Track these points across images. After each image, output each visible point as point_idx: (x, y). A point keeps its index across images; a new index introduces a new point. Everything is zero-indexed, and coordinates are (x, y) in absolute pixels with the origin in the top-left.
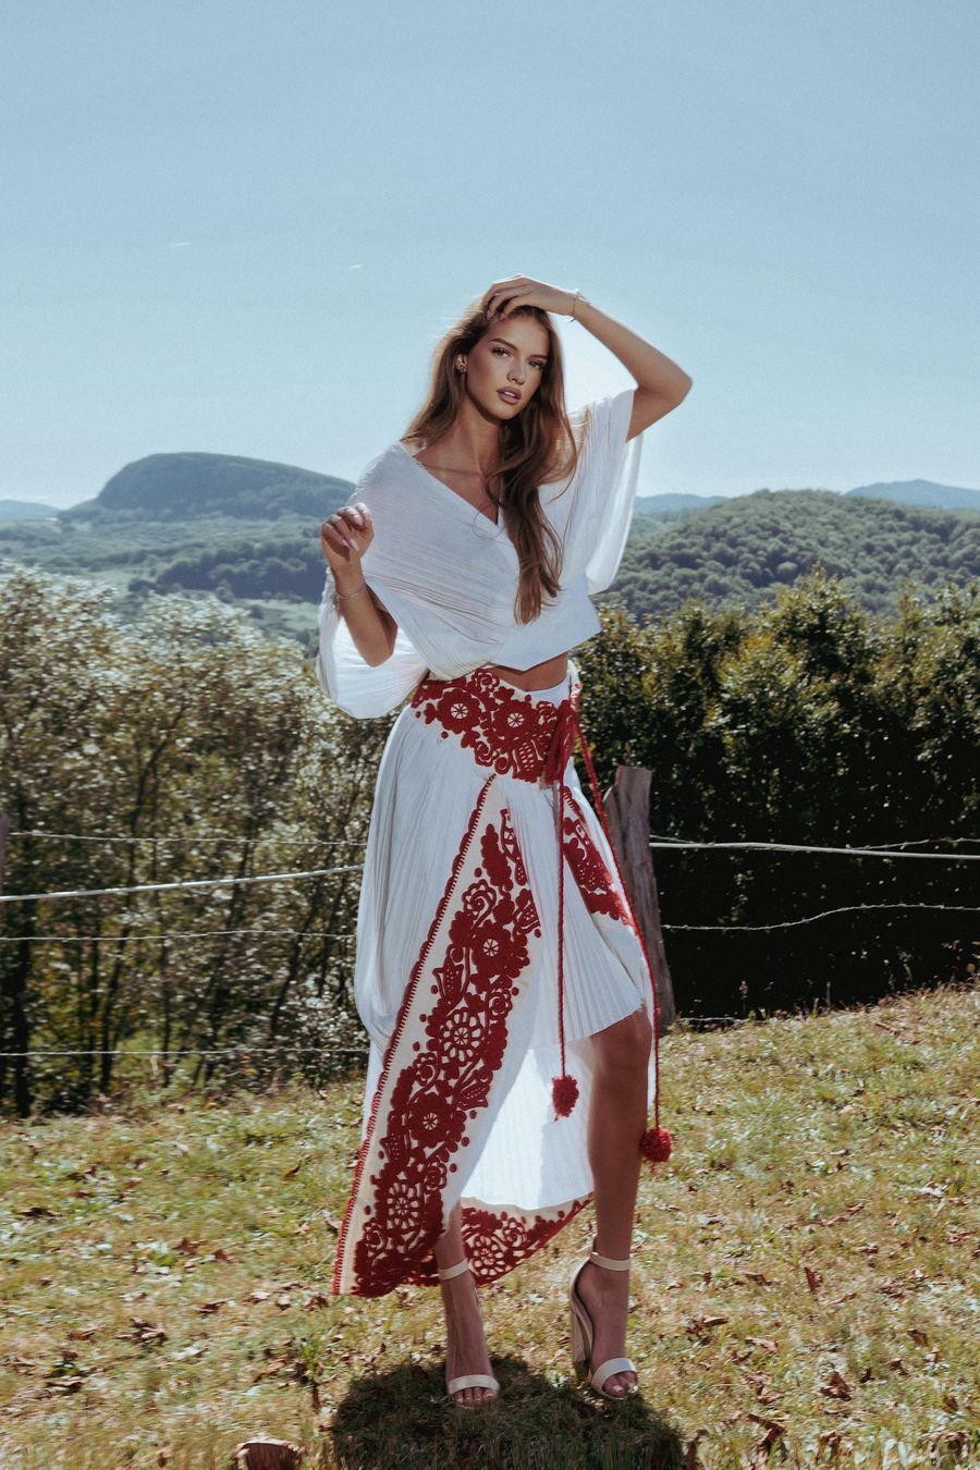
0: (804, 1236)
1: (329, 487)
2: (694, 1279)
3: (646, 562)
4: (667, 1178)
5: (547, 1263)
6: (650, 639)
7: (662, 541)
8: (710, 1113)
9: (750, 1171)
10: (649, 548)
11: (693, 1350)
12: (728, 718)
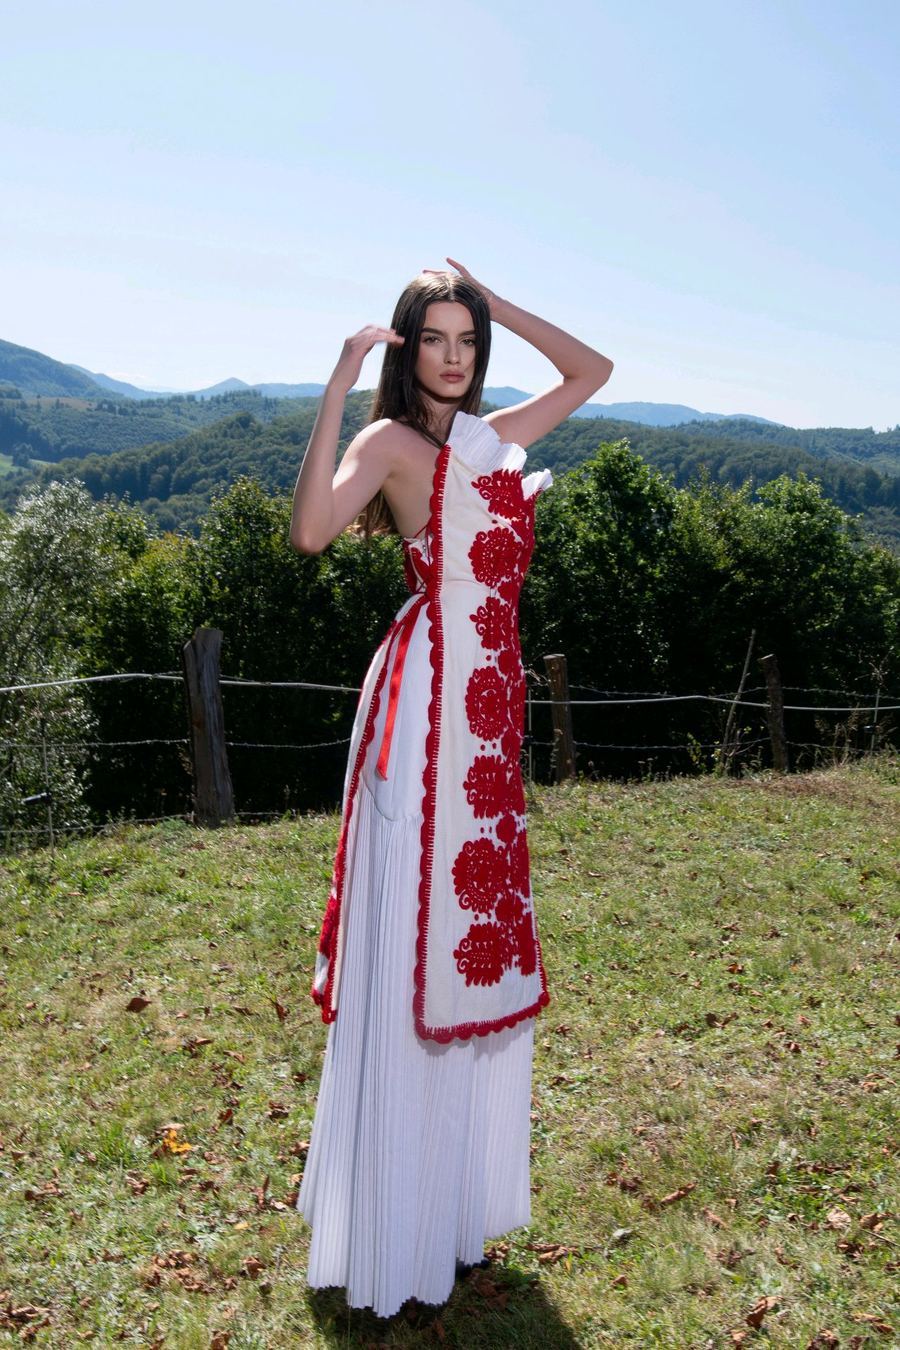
0: (285, 981)
1: (22, 356)
2: (196, 1011)
3: (288, 437)
4: (197, 937)
5: (93, 1000)
6: (279, 506)
7: (302, 421)
8: (240, 888)
9: (258, 931)
10: (291, 427)
11: (183, 1063)
12: (338, 573)
